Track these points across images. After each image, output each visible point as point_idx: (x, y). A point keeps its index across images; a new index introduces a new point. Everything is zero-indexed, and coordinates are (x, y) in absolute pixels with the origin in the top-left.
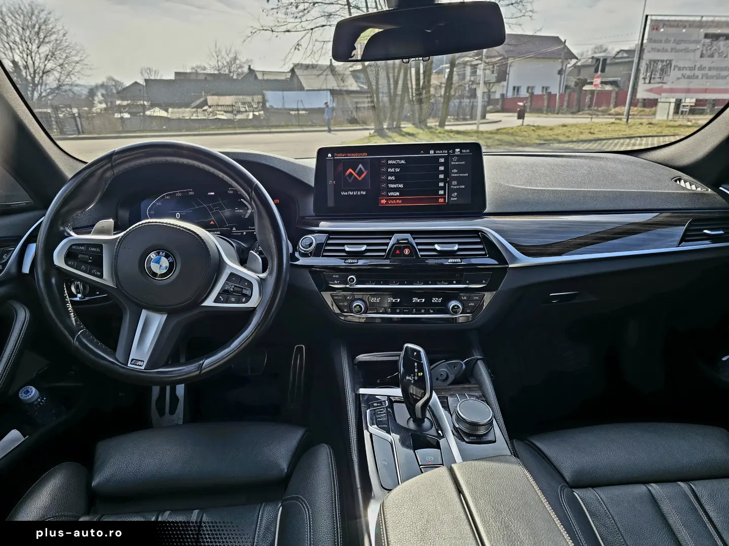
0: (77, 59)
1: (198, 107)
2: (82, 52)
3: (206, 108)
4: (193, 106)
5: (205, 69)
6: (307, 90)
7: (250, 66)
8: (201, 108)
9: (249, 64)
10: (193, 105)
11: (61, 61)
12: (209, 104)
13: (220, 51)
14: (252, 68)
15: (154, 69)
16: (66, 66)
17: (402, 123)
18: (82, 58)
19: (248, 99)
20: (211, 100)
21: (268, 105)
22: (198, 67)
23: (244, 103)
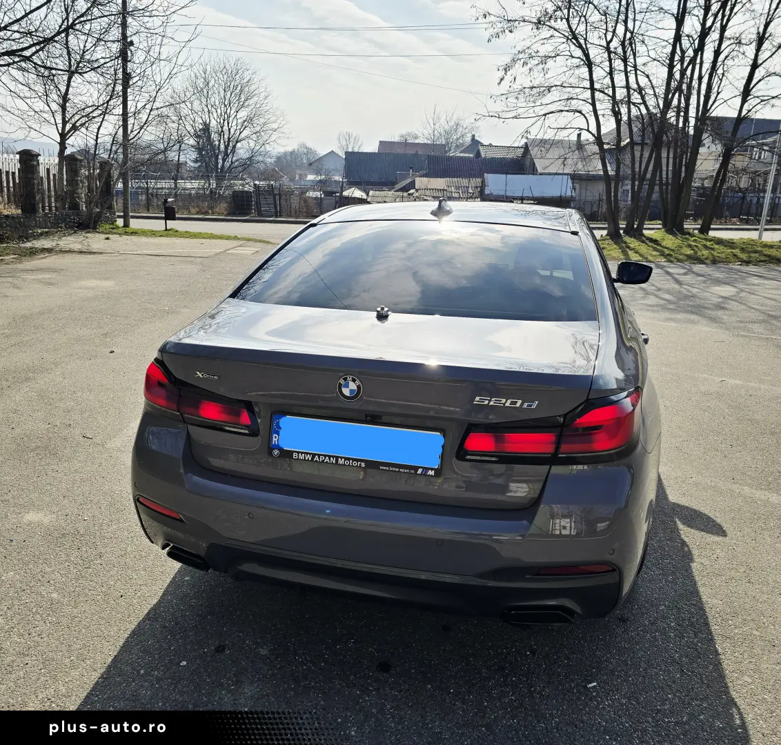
0: (275, 126)
1: (404, 189)
2: (282, 118)
3: (412, 191)
4: (396, 189)
5: (416, 138)
6: (541, 174)
7: (473, 136)
8: (407, 191)
9: (473, 133)
10: (398, 186)
11: (258, 129)
12: (416, 187)
13: (439, 118)
14: (476, 138)
15: (354, 135)
16: (263, 134)
17: (646, 223)
18: (281, 125)
19: (464, 182)
20: (421, 182)
21: (487, 192)
22: (409, 134)
23: (458, 188)
